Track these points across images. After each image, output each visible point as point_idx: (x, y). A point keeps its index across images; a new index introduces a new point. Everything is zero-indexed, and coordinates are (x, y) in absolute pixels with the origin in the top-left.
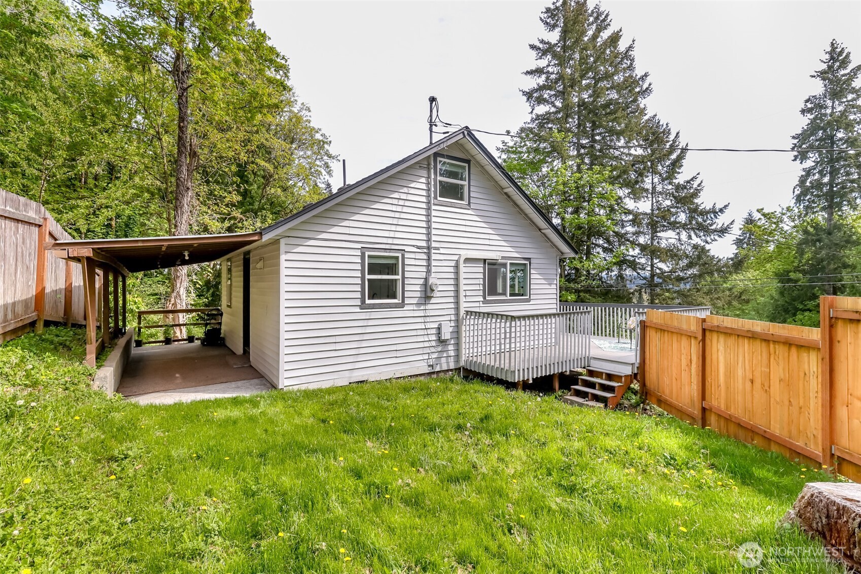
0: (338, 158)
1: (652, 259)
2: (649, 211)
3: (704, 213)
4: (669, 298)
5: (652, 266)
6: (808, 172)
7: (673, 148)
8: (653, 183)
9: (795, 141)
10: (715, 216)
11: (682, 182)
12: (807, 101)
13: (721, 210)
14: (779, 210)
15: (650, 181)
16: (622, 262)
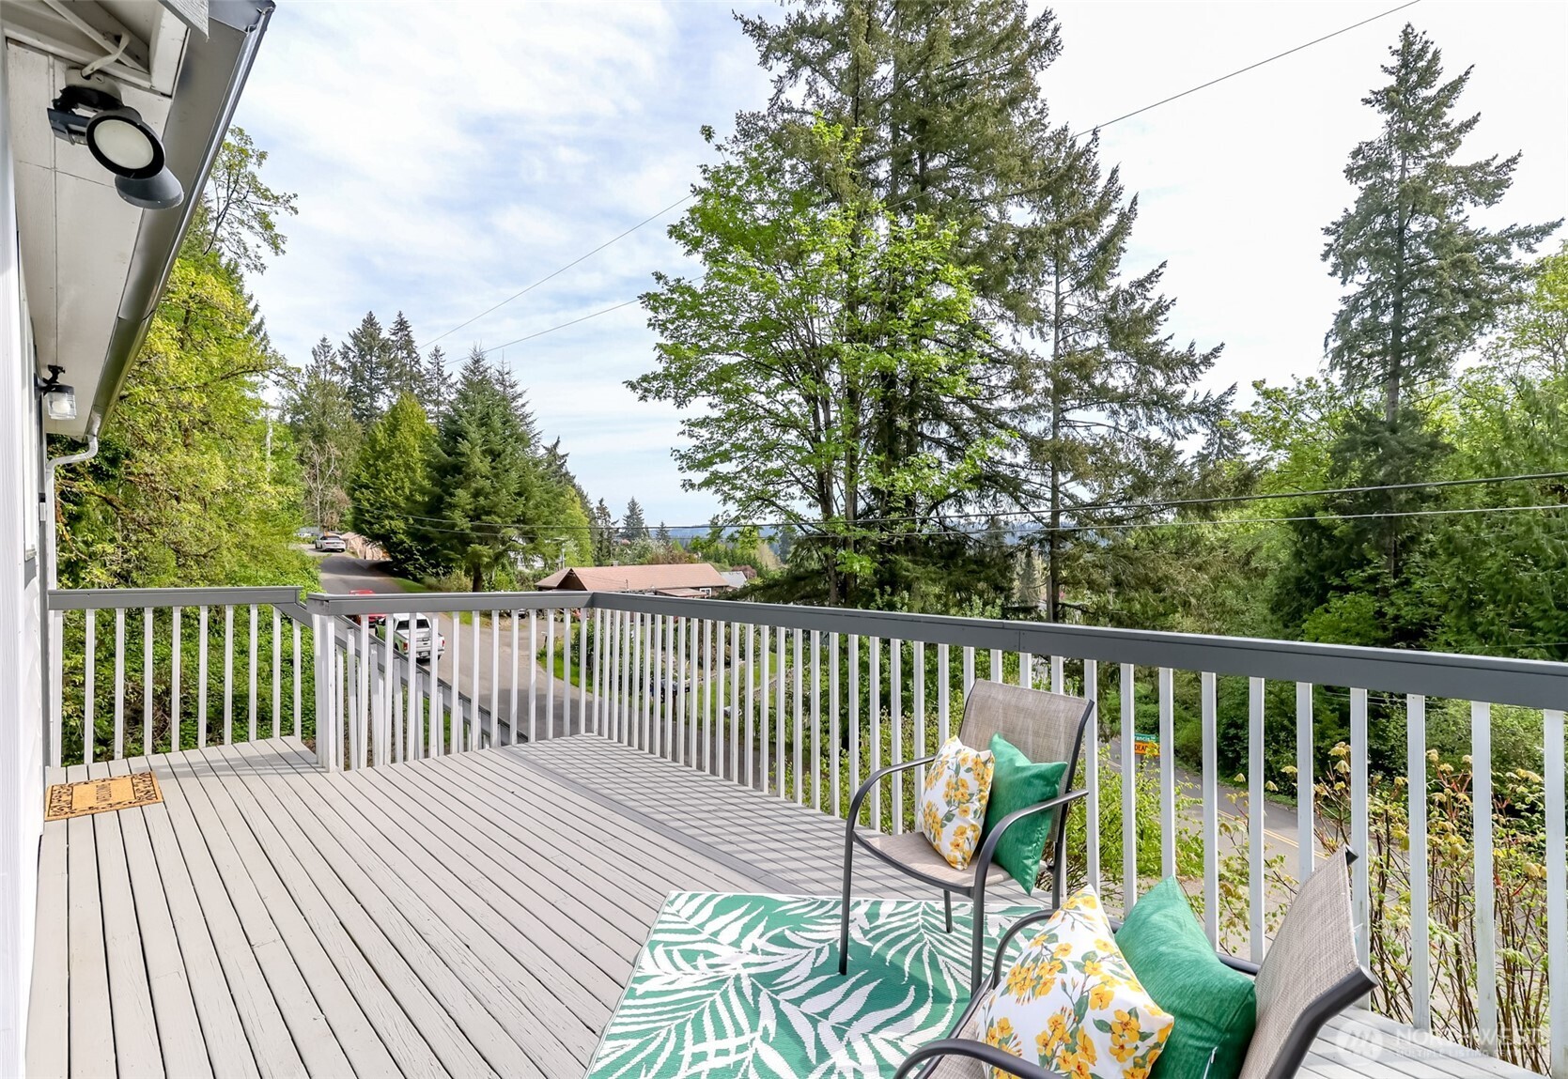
0: (293, 203)
1: (1054, 475)
2: (1049, 358)
3: (1170, 364)
4: (1095, 566)
5: (1055, 489)
6: (1354, 305)
7: (1103, 209)
8: (1058, 294)
9: (1331, 239)
10: (1192, 373)
11: (1125, 286)
12: (1355, 154)
13: (1207, 360)
14: (1292, 385)
15: (1052, 288)
16: (989, 481)
